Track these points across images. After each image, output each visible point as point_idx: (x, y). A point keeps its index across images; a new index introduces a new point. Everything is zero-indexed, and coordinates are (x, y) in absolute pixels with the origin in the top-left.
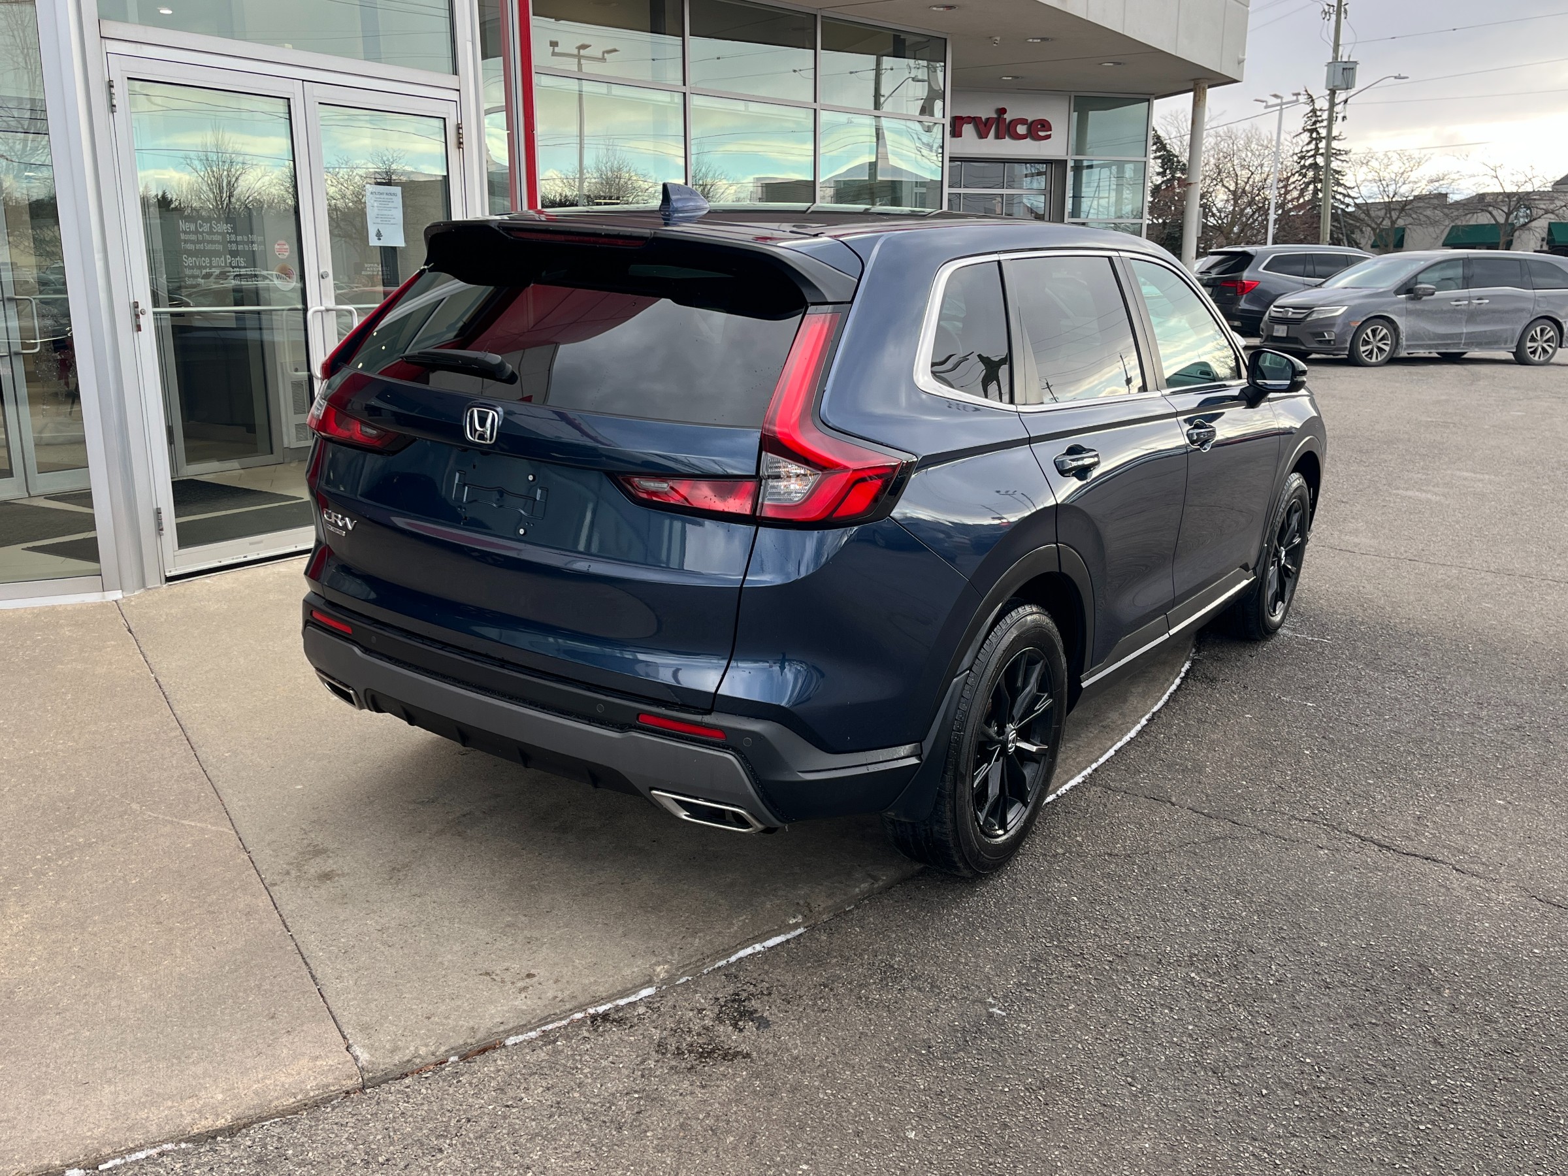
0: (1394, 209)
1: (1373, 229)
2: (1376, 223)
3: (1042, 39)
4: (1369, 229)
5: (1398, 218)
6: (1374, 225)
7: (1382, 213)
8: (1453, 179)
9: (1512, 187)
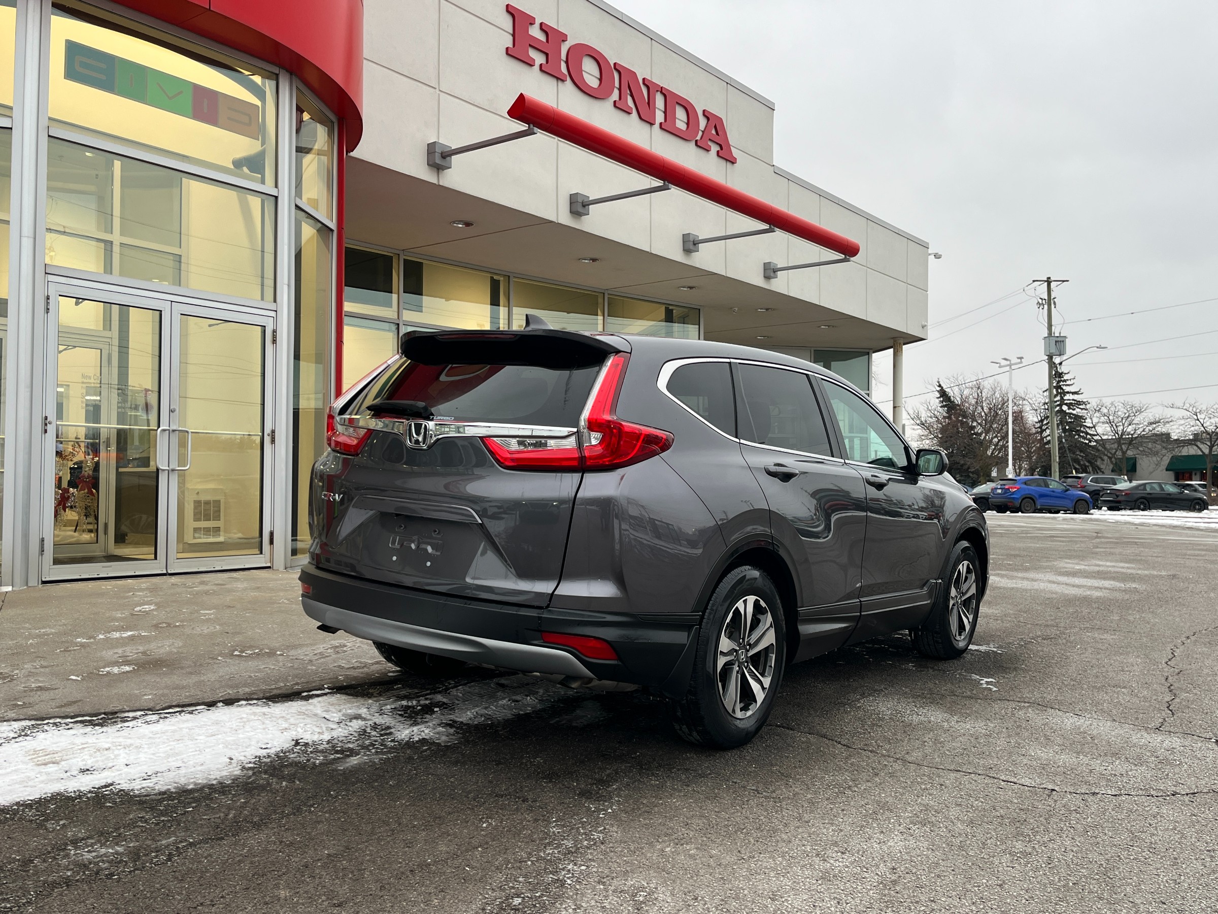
0: (1123, 444)
1: (1109, 457)
2: (1111, 453)
3: (767, 309)
4: (1106, 458)
5: (1127, 450)
6: (1109, 455)
7: (1116, 446)
8: (1168, 422)
9: (1212, 427)
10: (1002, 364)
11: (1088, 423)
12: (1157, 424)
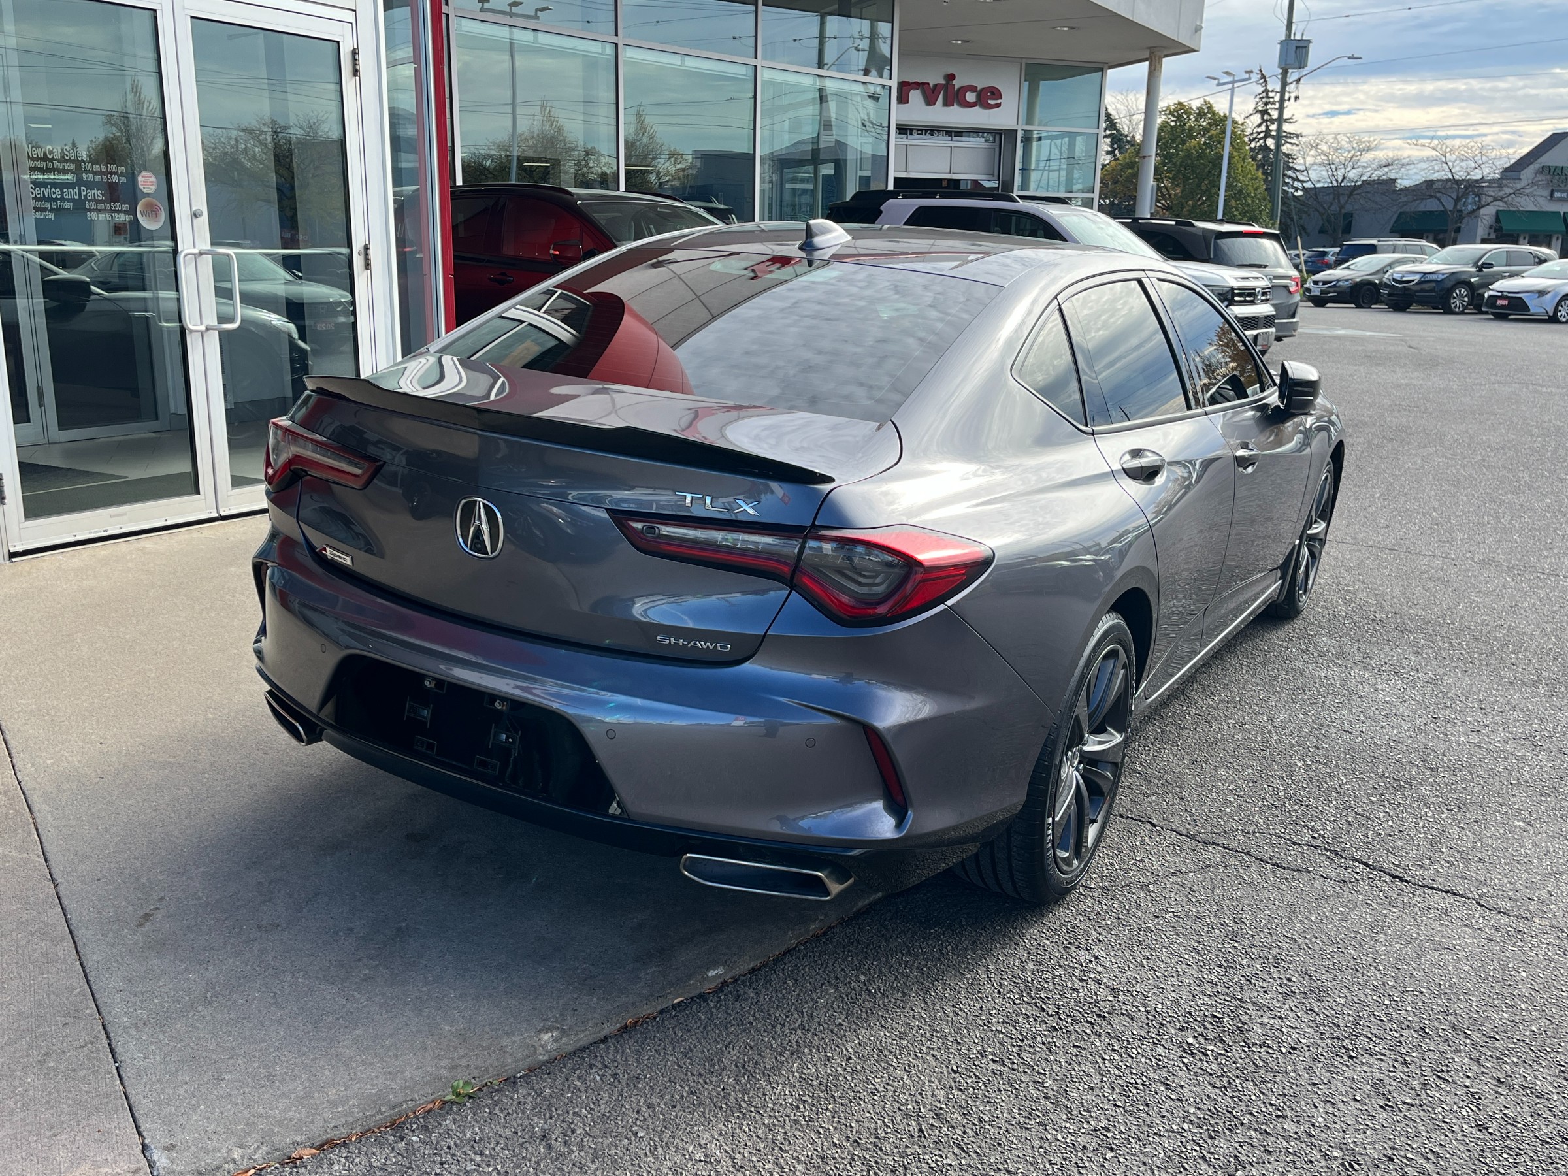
0: (1343, 194)
1: (1321, 214)
2: (1324, 208)
4: (1317, 214)
5: (1346, 202)
6: (1321, 210)
7: (1332, 196)
8: (1403, 165)
9: (1461, 173)
10: (1221, 81)
11: (1299, 164)
12: (1390, 167)
